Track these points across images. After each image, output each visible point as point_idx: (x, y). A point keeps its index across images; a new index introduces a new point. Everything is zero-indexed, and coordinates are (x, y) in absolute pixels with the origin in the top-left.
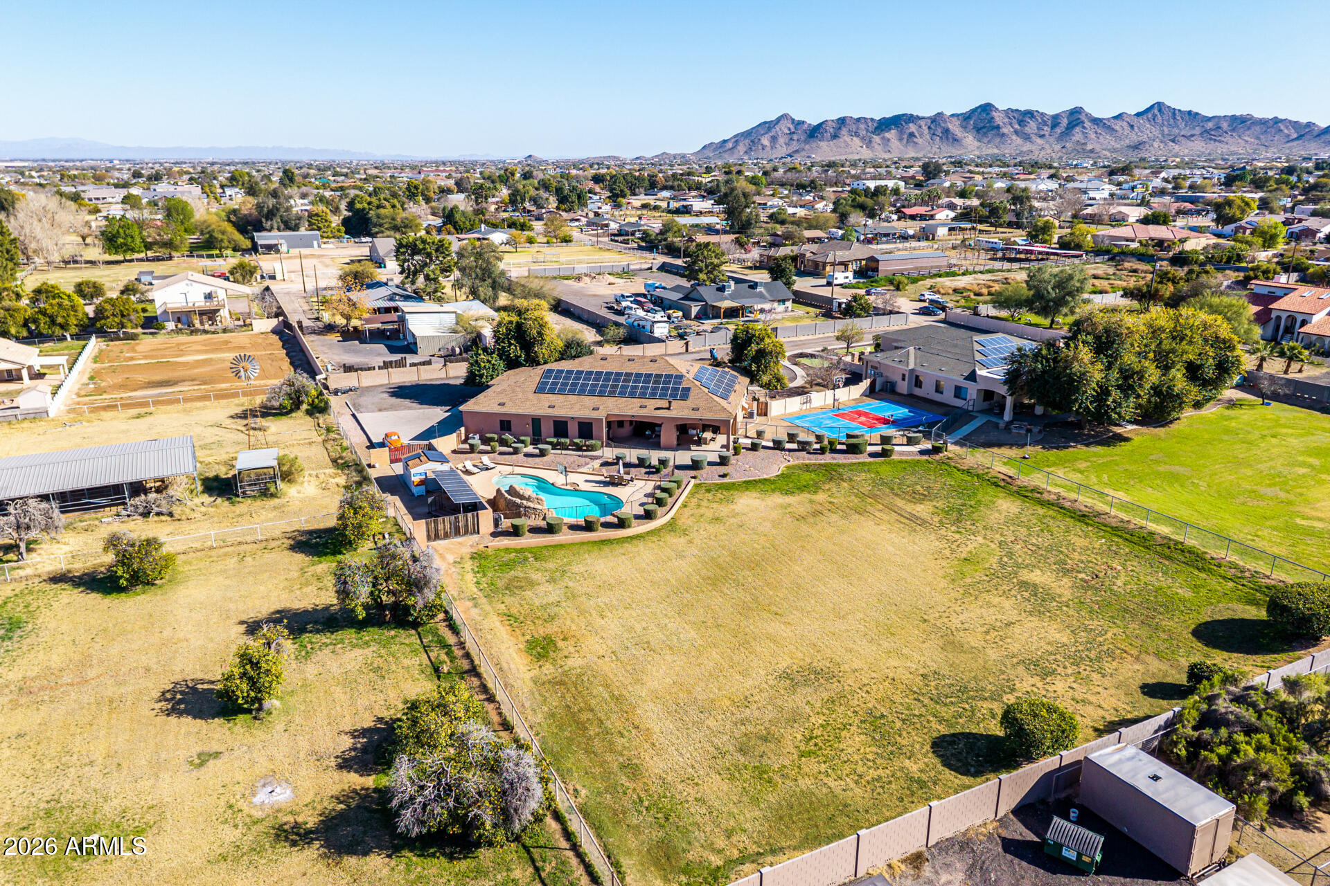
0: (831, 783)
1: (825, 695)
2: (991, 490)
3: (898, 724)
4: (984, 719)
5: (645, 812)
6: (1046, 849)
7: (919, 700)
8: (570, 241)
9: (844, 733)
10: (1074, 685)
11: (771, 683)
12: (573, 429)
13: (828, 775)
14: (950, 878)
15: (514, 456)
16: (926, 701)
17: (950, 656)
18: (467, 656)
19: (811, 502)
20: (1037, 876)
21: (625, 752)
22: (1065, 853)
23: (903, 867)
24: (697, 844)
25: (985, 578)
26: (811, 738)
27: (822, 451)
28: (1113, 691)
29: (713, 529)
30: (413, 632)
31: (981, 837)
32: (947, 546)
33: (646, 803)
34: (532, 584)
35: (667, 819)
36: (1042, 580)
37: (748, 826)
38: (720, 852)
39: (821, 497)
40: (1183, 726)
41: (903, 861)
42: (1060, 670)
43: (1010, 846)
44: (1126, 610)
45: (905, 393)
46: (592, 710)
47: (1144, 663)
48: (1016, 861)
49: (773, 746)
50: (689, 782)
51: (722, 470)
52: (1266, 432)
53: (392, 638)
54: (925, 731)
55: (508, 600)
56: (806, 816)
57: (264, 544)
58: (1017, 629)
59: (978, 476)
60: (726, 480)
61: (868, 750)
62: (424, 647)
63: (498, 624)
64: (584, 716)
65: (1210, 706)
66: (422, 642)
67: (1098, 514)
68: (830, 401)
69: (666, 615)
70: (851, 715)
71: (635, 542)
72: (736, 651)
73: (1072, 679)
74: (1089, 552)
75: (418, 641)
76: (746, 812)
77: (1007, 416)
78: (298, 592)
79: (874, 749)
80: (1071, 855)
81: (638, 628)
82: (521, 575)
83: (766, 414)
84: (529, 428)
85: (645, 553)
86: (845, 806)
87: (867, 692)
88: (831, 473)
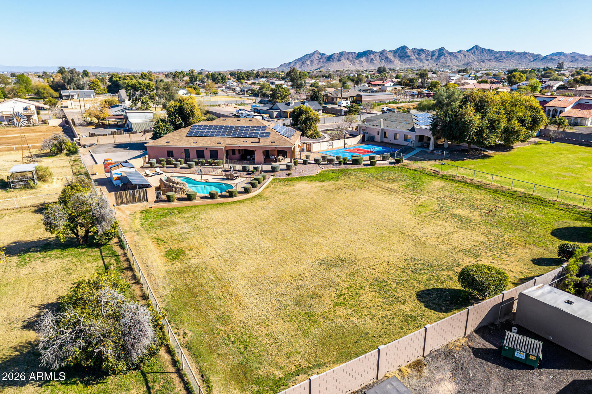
0: (356, 321)
1: (348, 272)
2: (428, 177)
3: (394, 285)
4: (445, 280)
5: (231, 345)
6: (503, 353)
7: (405, 272)
8: (217, 94)
9: (361, 292)
10: (493, 261)
11: (315, 266)
12: (207, 154)
13: (353, 316)
14: (443, 376)
15: (175, 169)
16: (409, 272)
17: (419, 249)
18: (128, 260)
19: (335, 184)
20: (500, 371)
21: (221, 309)
22: (517, 354)
23: (409, 371)
24: (266, 364)
25: (432, 213)
26: (341, 295)
27: (340, 163)
28: (516, 263)
29: (282, 197)
30: (98, 249)
31: (458, 348)
32: (409, 200)
33: (232, 339)
34: (175, 224)
35: (246, 348)
36: (463, 213)
37: (302, 350)
38: (282, 368)
39: (340, 182)
40: (571, 275)
41: (409, 367)
42: (483, 254)
43: (478, 353)
44: (512, 225)
45: (379, 141)
46: (202, 286)
47: (529, 249)
48: (484, 362)
49: (317, 301)
50: (262, 324)
51: (288, 172)
52: (556, 153)
53: (83, 253)
54: (411, 288)
55: (159, 232)
56: (340, 341)
57: (18, 210)
58: (455, 236)
59: (420, 172)
60: (290, 177)
61: (377, 300)
62: (102, 257)
63: (150, 243)
64: (196, 290)
65: (584, 263)
66: (101, 254)
67: (485, 185)
68: (342, 145)
69: (253, 236)
70: (365, 281)
71: (238, 203)
72: (294, 252)
73: (491, 258)
74: (484, 201)
75: (99, 254)
76: (300, 341)
77: (431, 147)
78: (31, 232)
79: (381, 300)
80: (521, 356)
81: (236, 242)
82: (169, 220)
83: (310, 151)
84: (183, 155)
85: (244, 209)
86: (366, 334)
87: (373, 269)
88: (345, 173)
